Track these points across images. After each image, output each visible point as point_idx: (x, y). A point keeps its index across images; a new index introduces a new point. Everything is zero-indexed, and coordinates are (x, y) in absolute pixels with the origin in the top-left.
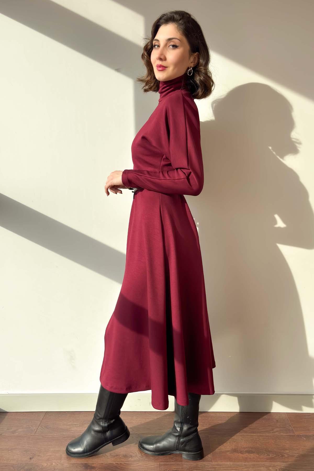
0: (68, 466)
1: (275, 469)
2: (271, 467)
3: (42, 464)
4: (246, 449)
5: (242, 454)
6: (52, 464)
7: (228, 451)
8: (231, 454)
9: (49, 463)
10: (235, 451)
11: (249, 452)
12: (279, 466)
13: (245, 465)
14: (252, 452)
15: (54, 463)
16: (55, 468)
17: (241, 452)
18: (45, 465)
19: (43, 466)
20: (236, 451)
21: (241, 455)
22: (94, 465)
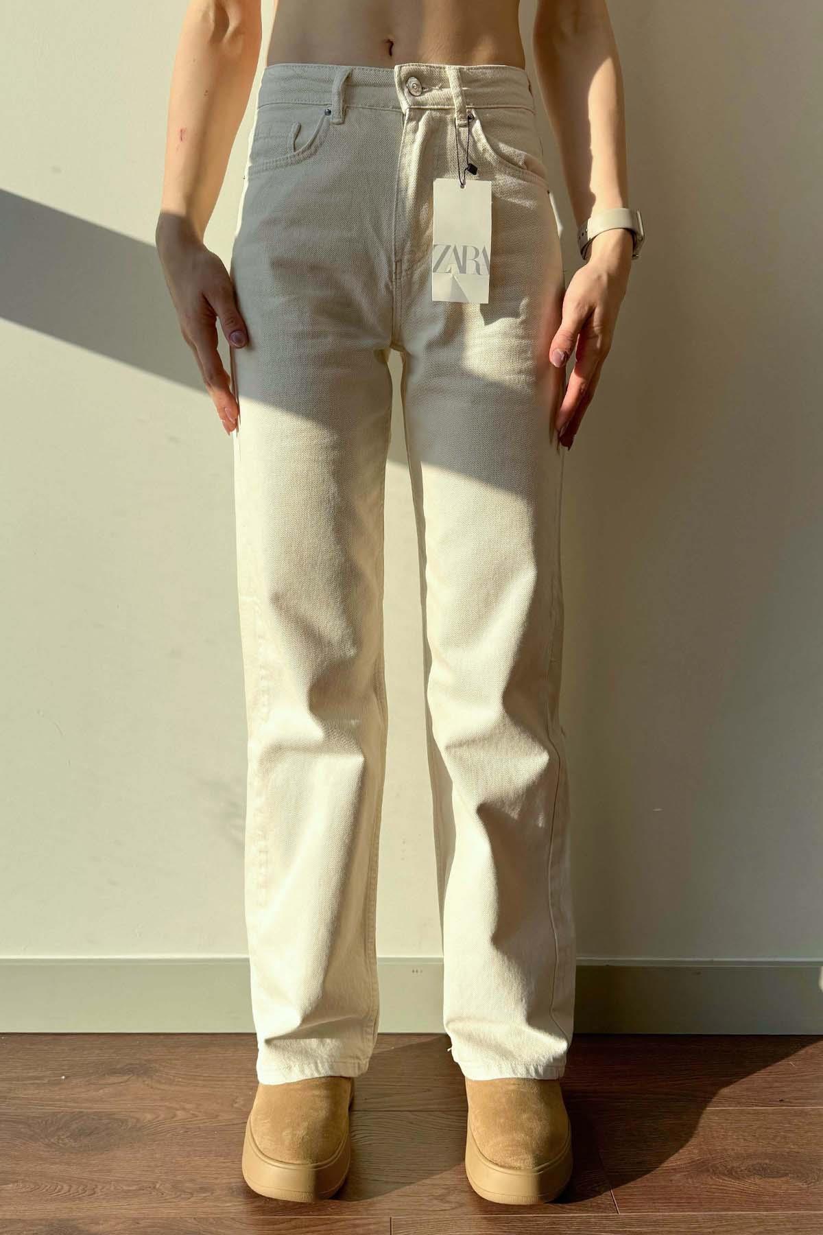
8: (690, 1181)
17: (731, 1173)
20: (708, 1171)
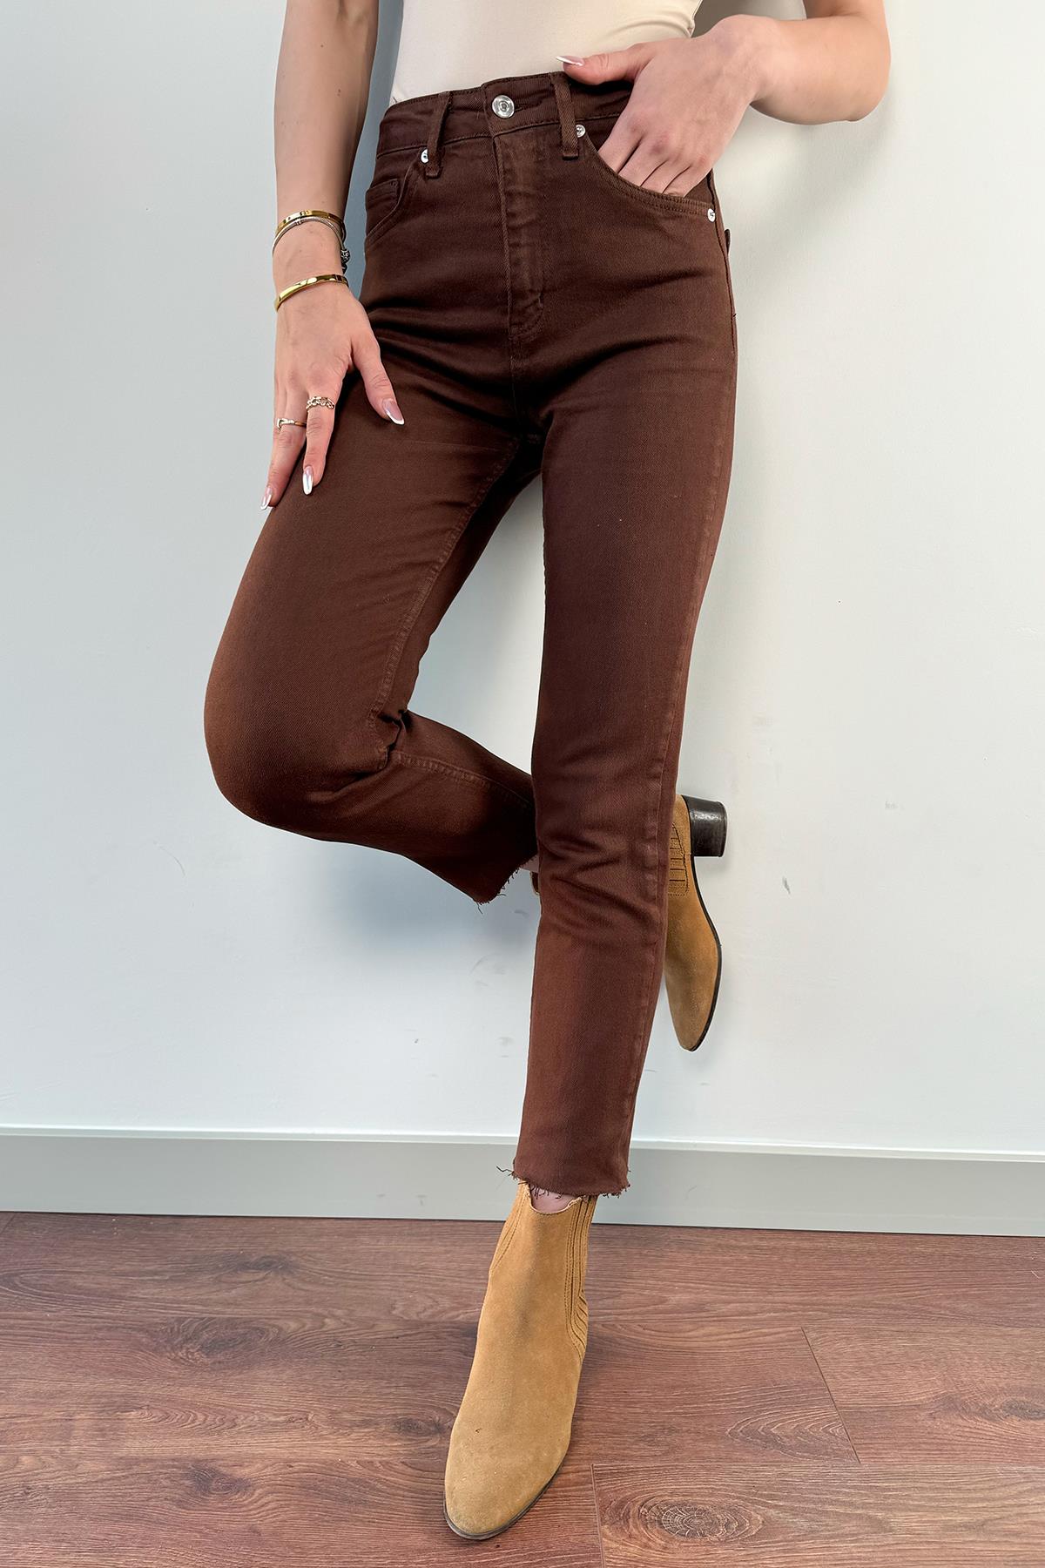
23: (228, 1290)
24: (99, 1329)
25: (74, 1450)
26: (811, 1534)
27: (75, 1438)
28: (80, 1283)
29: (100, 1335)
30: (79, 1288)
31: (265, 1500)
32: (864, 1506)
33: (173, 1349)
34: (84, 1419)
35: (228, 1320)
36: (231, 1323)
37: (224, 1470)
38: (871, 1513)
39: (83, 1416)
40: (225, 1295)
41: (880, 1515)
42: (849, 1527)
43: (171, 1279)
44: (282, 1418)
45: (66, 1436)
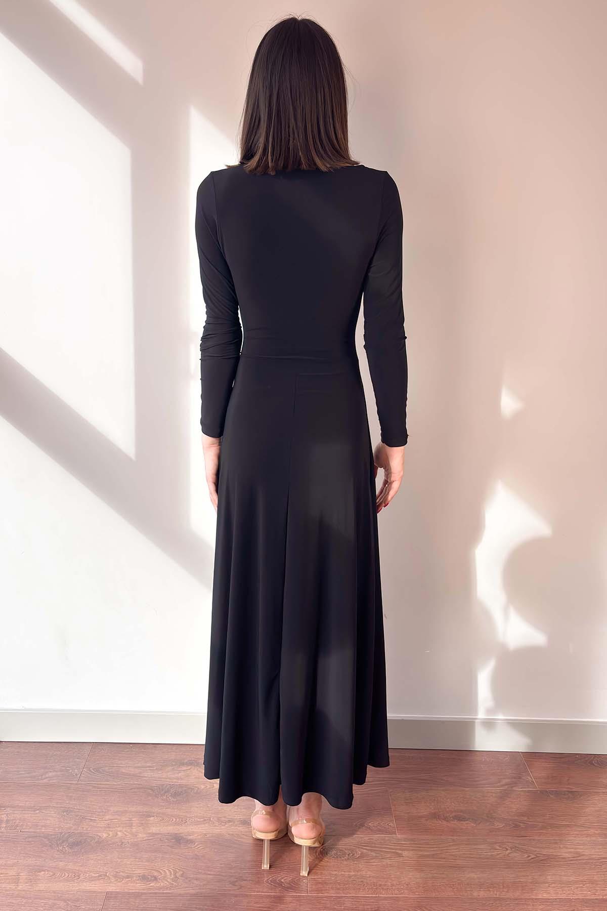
0: (146, 838)
1: (504, 848)
2: (498, 844)
3: (99, 834)
4: (454, 814)
5: (447, 821)
6: (117, 834)
7: (421, 817)
9: (111, 833)
10: (435, 816)
11: (459, 819)
12: (510, 842)
13: (454, 841)
14: (464, 819)
15: (119, 833)
16: (123, 841)
18: (105, 835)
19: (100, 837)
21: (445, 823)
22: (192, 837)
23: (178, 773)
24: (135, 789)
25: (134, 830)
26: (376, 857)
27: (134, 826)
28: (124, 771)
29: (135, 790)
30: (124, 773)
31: (199, 846)
32: (396, 849)
33: (162, 795)
34: (135, 820)
35: (180, 784)
36: (181, 786)
37: (185, 837)
38: (397, 851)
39: (135, 819)
40: (176, 775)
41: (400, 852)
42: (389, 856)
43: (156, 769)
44: (202, 820)
45: (131, 826)
